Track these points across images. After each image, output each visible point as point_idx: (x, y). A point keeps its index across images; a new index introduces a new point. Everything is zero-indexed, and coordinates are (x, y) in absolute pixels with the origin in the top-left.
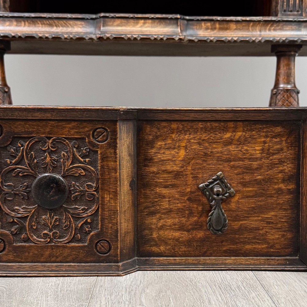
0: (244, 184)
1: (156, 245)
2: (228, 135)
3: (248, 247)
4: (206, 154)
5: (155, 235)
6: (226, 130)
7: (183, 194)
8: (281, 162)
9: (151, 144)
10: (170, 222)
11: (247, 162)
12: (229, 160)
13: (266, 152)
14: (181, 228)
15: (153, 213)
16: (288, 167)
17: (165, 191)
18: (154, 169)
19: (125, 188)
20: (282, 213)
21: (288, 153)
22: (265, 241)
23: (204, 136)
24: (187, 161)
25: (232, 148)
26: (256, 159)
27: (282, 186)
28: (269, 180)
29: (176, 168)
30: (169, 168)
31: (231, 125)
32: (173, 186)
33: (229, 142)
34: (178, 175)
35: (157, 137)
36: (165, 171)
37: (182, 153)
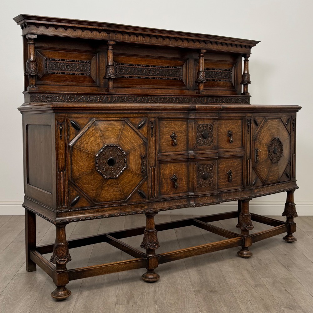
0: (234, 171)
1: (220, 186)
2: (231, 161)
4: (228, 166)
7: (224, 174)
8: (240, 166)
10: (222, 181)
11: (234, 167)
12: (231, 167)
14: (224, 182)
15: (219, 179)
16: (241, 167)
17: (221, 174)
18: (220, 170)
20: (240, 177)
22: (237, 183)
23: (228, 162)
24: (225, 167)
25: (232, 164)
27: (240, 171)
28: (238, 170)
29: (223, 169)
30: (222, 169)
31: (232, 159)
32: (223, 173)
33: (231, 163)
35: (220, 163)
36: (221, 170)
37: (224, 166)
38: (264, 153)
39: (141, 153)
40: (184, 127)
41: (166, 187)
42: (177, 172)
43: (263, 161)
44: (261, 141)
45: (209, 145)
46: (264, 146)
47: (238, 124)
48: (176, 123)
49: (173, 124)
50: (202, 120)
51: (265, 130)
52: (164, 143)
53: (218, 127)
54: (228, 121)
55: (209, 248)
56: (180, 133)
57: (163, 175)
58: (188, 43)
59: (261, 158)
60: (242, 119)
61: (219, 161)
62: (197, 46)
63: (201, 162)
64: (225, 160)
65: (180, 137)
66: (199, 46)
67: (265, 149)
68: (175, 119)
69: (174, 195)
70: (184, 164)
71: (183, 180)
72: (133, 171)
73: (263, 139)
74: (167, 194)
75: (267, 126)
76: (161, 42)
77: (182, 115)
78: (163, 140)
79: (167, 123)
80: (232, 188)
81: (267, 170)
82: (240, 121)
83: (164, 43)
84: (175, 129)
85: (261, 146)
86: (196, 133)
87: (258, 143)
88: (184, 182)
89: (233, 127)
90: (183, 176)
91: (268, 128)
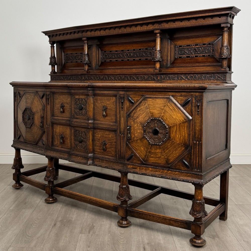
0: (109, 143)
1: (96, 152)
2: (106, 133)
3: (109, 154)
4: (103, 136)
5: (96, 150)
6: (106, 132)
7: (100, 143)
8: (114, 139)
9: (95, 133)
10: (98, 148)
11: (109, 139)
12: (106, 138)
13: (112, 137)
14: (100, 149)
15: (96, 146)
17: (97, 142)
19: (91, 140)
20: (114, 149)
21: (115, 138)
22: (112, 154)
23: (103, 133)
24: (100, 137)
25: (107, 135)
26: (111, 138)
27: (114, 144)
28: (112, 142)
31: (107, 131)
32: (98, 141)
34: (99, 139)
36: (97, 138)
37: (100, 135)
38: (139, 131)
39: (41, 115)
40: (69, 100)
41: (57, 141)
42: (64, 133)
43: (138, 140)
44: (135, 119)
45: (84, 116)
46: (139, 125)
47: (113, 101)
48: (64, 96)
49: (61, 97)
50: (77, 95)
51: (141, 109)
52: (56, 110)
53: (95, 102)
54: (103, 98)
55: (87, 200)
56: (67, 104)
57: (55, 132)
58: (141, 27)
59: (134, 135)
60: (115, 96)
61: (95, 130)
62: (150, 28)
63: (77, 129)
64: (101, 130)
65: (66, 107)
66: (152, 28)
67: (140, 127)
68: (62, 93)
69: (61, 149)
70: (68, 127)
71: (67, 139)
72: (37, 126)
73: (138, 117)
74: (57, 147)
75: (145, 105)
76: (117, 31)
77: (66, 91)
78: (55, 108)
79: (58, 96)
80: (106, 157)
81: (144, 149)
82: (114, 98)
83: (120, 32)
84: (63, 101)
85: (135, 124)
86: (74, 105)
87: (131, 121)
88: (69, 141)
89: (108, 103)
90: (68, 136)
91: (147, 106)
